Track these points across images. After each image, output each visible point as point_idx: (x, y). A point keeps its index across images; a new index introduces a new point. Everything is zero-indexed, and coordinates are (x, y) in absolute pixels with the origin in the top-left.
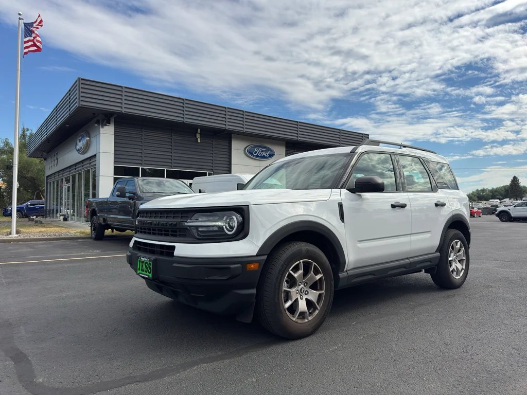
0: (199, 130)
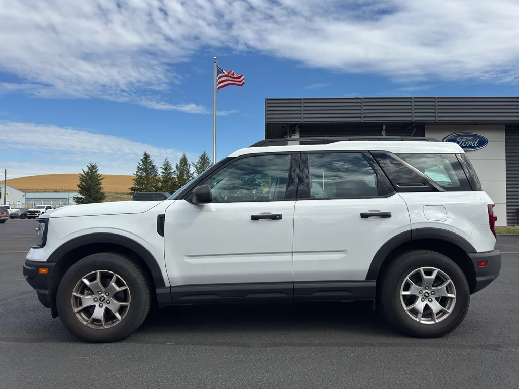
0: (384, 127)
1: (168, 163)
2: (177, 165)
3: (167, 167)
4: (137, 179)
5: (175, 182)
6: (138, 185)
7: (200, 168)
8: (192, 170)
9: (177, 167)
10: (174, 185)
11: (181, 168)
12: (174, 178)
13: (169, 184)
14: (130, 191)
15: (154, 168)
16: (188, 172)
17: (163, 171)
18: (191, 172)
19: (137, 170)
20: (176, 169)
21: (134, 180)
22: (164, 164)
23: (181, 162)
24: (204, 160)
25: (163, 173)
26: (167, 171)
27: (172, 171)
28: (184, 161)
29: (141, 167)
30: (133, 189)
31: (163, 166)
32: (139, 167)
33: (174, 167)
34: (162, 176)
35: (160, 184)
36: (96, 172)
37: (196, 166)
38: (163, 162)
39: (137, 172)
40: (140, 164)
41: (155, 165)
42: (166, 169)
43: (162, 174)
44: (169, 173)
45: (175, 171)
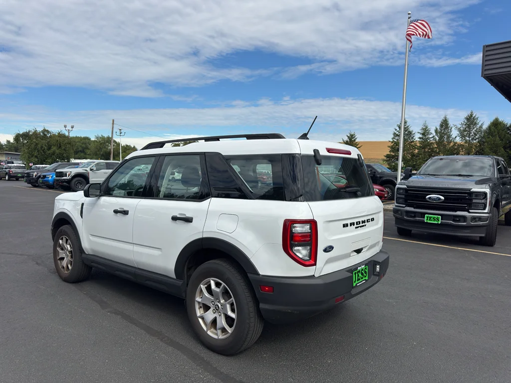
1: (427, 127)
2: (437, 129)
3: (425, 132)
4: (392, 146)
5: (433, 148)
6: (393, 152)
7: (465, 131)
8: (454, 133)
9: (436, 131)
10: (432, 151)
11: (440, 132)
12: (432, 143)
13: (427, 150)
14: (385, 158)
15: (411, 133)
16: (449, 136)
17: (421, 136)
18: (453, 136)
19: (392, 136)
20: (434, 134)
21: (389, 147)
22: (423, 129)
23: (441, 126)
24: (471, 121)
25: (420, 138)
26: (425, 136)
27: (431, 136)
28: (445, 124)
29: (397, 133)
30: (388, 156)
31: (420, 131)
32: (395, 134)
33: (433, 131)
34: (419, 141)
35: (416, 151)
36: (355, 140)
37: (459, 130)
38: (421, 126)
39: (393, 139)
40: (396, 130)
41: (412, 131)
42: (423, 134)
43: (419, 140)
44: (427, 138)
45: (434, 136)
